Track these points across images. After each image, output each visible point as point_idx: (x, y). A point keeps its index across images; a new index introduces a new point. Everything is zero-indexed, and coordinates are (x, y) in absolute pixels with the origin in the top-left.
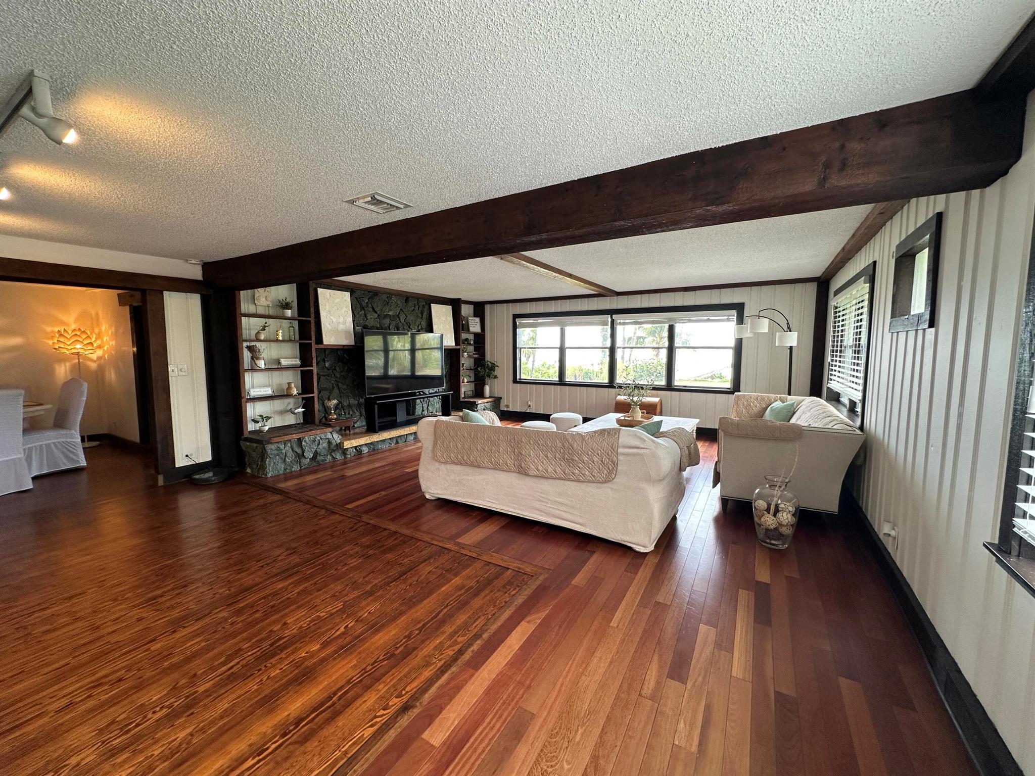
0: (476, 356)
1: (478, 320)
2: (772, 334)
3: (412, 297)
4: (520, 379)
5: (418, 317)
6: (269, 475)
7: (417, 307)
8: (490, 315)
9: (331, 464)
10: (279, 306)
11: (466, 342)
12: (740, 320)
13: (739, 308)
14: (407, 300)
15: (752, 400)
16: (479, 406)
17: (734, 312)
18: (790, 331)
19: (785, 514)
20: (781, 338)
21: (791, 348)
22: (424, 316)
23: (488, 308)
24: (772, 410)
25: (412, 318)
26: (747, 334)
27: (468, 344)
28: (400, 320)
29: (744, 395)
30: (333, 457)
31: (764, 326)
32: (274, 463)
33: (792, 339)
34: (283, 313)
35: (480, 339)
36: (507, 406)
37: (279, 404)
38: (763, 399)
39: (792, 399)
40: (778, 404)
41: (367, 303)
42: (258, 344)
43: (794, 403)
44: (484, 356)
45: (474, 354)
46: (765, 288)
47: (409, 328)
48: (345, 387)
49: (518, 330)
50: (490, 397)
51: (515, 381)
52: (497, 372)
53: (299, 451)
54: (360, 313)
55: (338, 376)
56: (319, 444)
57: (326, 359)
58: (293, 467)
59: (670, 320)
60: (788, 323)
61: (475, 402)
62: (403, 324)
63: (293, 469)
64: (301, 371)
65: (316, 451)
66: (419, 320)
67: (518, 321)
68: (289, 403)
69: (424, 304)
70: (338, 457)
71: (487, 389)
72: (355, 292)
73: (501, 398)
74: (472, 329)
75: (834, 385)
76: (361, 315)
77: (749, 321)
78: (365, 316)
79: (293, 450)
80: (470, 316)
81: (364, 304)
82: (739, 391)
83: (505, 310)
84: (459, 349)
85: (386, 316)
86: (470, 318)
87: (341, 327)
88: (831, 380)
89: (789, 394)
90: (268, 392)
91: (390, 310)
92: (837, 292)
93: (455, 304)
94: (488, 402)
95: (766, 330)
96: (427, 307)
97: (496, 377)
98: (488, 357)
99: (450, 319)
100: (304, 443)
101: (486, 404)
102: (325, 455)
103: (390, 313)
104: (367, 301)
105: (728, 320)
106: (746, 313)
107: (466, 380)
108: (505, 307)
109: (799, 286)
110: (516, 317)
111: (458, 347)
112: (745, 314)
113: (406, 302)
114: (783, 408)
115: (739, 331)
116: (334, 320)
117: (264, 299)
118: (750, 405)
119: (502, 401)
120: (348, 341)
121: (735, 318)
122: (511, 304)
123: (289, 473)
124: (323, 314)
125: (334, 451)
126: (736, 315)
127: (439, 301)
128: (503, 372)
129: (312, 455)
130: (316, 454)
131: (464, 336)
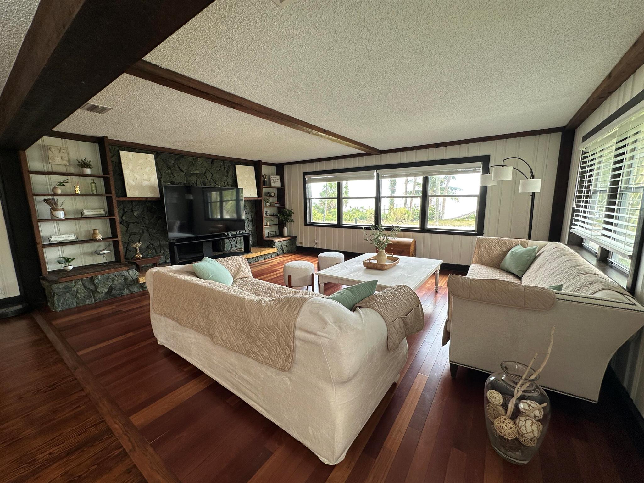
0: (278, 205)
1: (278, 177)
2: (515, 182)
3: (217, 159)
4: (310, 222)
5: (223, 175)
6: (59, 310)
7: (223, 167)
8: (288, 173)
9: (128, 296)
10: (79, 165)
11: (269, 195)
12: (486, 170)
13: (485, 160)
14: (212, 162)
15: (493, 244)
16: (276, 243)
17: (480, 164)
18: (533, 178)
19: (529, 423)
20: (524, 185)
21: (533, 194)
22: (229, 175)
23: (286, 168)
24: (513, 254)
25: (218, 176)
26: (491, 183)
27: (270, 196)
28: (206, 178)
29: (486, 239)
30: (130, 290)
31: (508, 174)
32: (64, 299)
33: (536, 186)
34: (83, 171)
35: (281, 192)
36: (301, 243)
37: (88, 247)
38: (504, 243)
39: (533, 244)
40: (518, 249)
41: (173, 163)
42: (56, 198)
43: (536, 248)
44: (284, 205)
45: (275, 204)
46: (509, 140)
47: (216, 183)
48: (155, 231)
49: (307, 184)
50: (288, 236)
51: (306, 224)
52: (293, 217)
53: (92, 288)
54: (167, 172)
55: (147, 223)
56: (113, 281)
57: (133, 209)
58: (86, 301)
59: (424, 173)
60: (532, 172)
61: (273, 241)
62: (210, 181)
63: (87, 303)
64: (110, 219)
65: (111, 286)
66: (225, 178)
67: (307, 178)
68: (99, 246)
69: (230, 165)
70: (135, 290)
71: (286, 229)
72: (160, 154)
73: (296, 237)
74: (273, 185)
75: (577, 230)
76: (168, 174)
77: (492, 170)
78: (172, 174)
79: (85, 287)
80: (272, 175)
81: (170, 164)
82: (482, 236)
83: (298, 168)
84: (261, 200)
85: (193, 174)
86: (271, 176)
87: (146, 183)
88: (575, 225)
89: (529, 238)
90: (72, 237)
91: (197, 170)
92: (585, 138)
93: (257, 165)
94: (284, 240)
95: (510, 178)
96: (232, 168)
97: (292, 221)
98: (287, 206)
99: (253, 177)
100: (96, 281)
101: (283, 242)
102: (120, 289)
103: (196, 172)
104: (173, 162)
105: (475, 171)
106: (491, 163)
107: (269, 224)
108: (298, 166)
109: (543, 137)
110: (305, 174)
111: (260, 199)
112: (490, 165)
113: (211, 163)
114: (524, 253)
115: (483, 180)
116: (138, 177)
117: (59, 159)
118: (491, 249)
119: (297, 239)
120: (153, 195)
121: (481, 169)
122: (302, 165)
123: (83, 306)
124: (126, 172)
125: (131, 285)
126: (482, 167)
127: (242, 162)
128: (298, 217)
129: (106, 291)
130: (111, 289)
131: (265, 190)
